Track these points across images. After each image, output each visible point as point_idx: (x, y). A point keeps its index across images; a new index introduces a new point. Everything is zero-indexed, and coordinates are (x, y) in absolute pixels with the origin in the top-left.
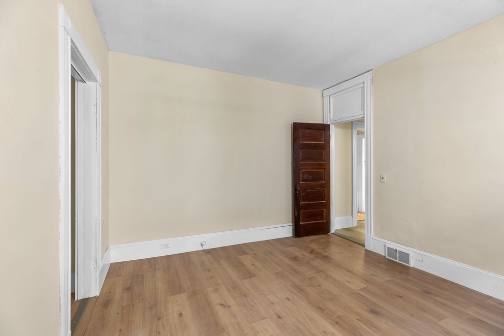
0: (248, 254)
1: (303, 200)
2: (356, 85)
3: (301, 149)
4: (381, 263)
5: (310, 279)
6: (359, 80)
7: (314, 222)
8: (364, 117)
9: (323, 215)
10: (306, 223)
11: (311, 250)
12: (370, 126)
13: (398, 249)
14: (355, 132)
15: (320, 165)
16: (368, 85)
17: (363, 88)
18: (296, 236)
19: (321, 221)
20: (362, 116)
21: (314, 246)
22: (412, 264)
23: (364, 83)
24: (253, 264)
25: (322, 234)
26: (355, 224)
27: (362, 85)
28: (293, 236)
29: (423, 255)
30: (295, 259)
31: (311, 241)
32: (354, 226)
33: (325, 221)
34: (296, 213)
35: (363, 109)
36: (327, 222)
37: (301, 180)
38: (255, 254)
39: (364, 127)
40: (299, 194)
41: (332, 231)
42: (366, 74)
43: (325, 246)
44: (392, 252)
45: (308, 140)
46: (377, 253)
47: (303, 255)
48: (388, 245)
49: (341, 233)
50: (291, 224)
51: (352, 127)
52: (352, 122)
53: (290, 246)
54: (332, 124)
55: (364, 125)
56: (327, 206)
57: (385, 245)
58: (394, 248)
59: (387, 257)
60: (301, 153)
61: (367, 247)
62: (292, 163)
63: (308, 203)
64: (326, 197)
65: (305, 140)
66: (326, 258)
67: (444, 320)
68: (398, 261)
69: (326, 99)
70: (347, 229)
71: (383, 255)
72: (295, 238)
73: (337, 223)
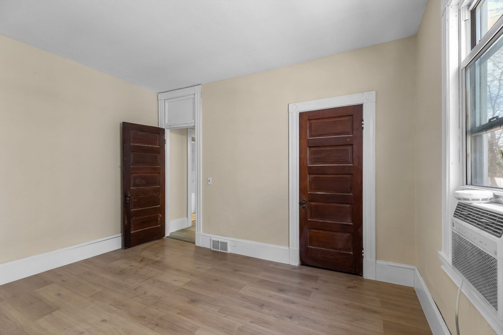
0: (53, 283)
1: (135, 207)
2: (189, 95)
3: (131, 151)
4: (206, 256)
5: (135, 289)
6: (190, 91)
7: (148, 228)
8: (195, 126)
9: (157, 220)
10: (138, 231)
11: (141, 258)
12: (199, 134)
13: (220, 240)
14: (190, 139)
15: (155, 169)
16: (198, 97)
17: (194, 99)
18: (125, 247)
19: (155, 227)
20: (193, 125)
21: (146, 254)
22: (230, 250)
23: (195, 94)
24: (59, 294)
25: (156, 239)
26: (190, 225)
27: (194, 96)
28: (122, 248)
29: (236, 241)
30: (122, 272)
31: (144, 249)
32: (189, 226)
33: (160, 226)
34: (126, 222)
35: (194, 118)
36: (161, 227)
37: (131, 185)
38: (64, 281)
39: (195, 134)
40: (129, 200)
41: (167, 234)
42: (196, 87)
43: (157, 251)
44: (215, 243)
45: (140, 143)
46: (205, 248)
47: (131, 266)
48: (213, 239)
49: (176, 235)
50: (120, 235)
51: (187, 133)
52: (187, 128)
53: (117, 260)
54: (167, 128)
55: (195, 132)
56: (162, 210)
57: (211, 239)
58: (216, 239)
59: (212, 249)
60: (132, 155)
61: (197, 244)
62: (121, 167)
63: (140, 209)
64: (160, 202)
65: (137, 143)
66: (156, 263)
67: (243, 289)
68: (219, 250)
69: (161, 103)
70: (182, 230)
71: (209, 248)
72: (125, 249)
73: (172, 226)
